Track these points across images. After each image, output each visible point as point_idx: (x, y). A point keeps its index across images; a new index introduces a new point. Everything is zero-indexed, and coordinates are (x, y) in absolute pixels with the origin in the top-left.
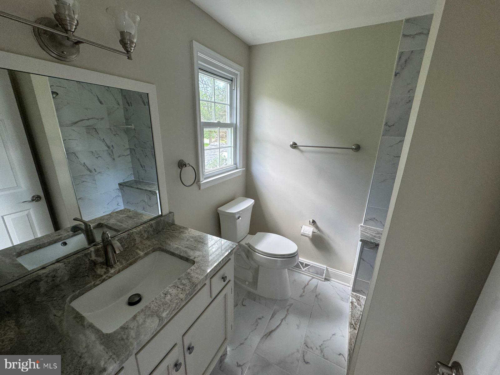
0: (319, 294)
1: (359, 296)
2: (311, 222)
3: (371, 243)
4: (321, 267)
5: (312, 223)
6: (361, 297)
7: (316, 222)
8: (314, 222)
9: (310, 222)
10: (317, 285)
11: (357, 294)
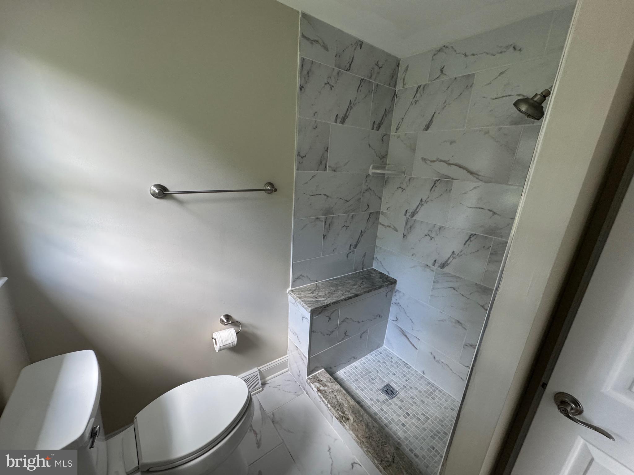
0: (273, 414)
1: (315, 374)
2: (225, 321)
3: (320, 308)
4: (251, 375)
5: (228, 321)
6: (318, 375)
7: (231, 315)
8: (228, 317)
9: (222, 321)
10: (260, 404)
11: (313, 374)
